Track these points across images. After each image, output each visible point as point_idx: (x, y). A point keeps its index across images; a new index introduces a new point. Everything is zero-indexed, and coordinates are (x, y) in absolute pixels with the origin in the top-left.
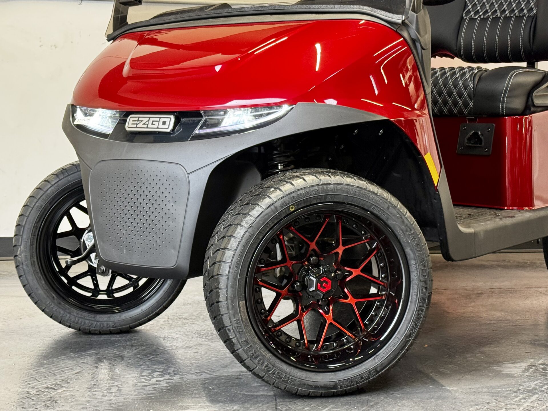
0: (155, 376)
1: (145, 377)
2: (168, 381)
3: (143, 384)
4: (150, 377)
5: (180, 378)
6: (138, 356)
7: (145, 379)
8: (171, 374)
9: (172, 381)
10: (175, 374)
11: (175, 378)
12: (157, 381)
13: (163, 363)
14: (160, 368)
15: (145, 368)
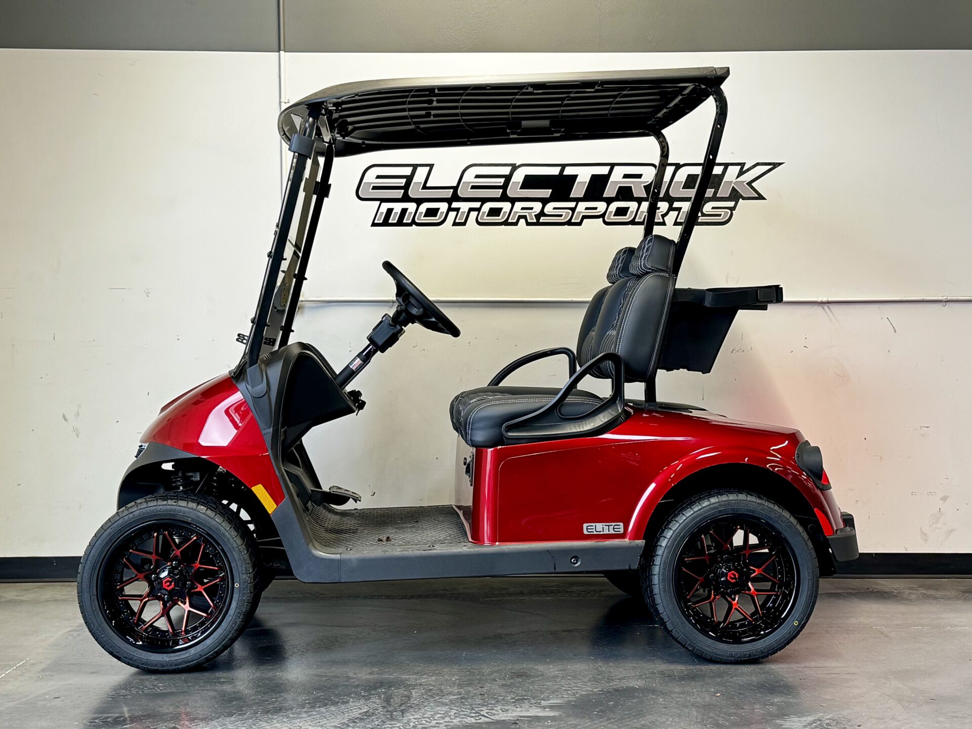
0: (436, 718)
1: (427, 719)
2: (447, 724)
3: (424, 726)
4: (431, 719)
5: (459, 722)
6: (425, 696)
7: (425, 721)
8: (451, 717)
9: (451, 723)
10: (455, 717)
11: (454, 721)
12: (437, 723)
13: (447, 705)
14: (443, 711)
15: (429, 710)
